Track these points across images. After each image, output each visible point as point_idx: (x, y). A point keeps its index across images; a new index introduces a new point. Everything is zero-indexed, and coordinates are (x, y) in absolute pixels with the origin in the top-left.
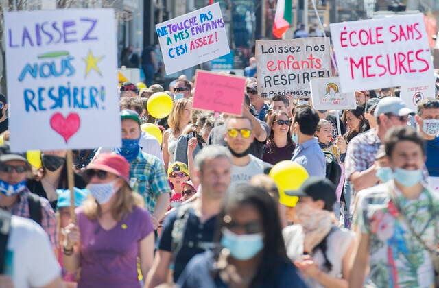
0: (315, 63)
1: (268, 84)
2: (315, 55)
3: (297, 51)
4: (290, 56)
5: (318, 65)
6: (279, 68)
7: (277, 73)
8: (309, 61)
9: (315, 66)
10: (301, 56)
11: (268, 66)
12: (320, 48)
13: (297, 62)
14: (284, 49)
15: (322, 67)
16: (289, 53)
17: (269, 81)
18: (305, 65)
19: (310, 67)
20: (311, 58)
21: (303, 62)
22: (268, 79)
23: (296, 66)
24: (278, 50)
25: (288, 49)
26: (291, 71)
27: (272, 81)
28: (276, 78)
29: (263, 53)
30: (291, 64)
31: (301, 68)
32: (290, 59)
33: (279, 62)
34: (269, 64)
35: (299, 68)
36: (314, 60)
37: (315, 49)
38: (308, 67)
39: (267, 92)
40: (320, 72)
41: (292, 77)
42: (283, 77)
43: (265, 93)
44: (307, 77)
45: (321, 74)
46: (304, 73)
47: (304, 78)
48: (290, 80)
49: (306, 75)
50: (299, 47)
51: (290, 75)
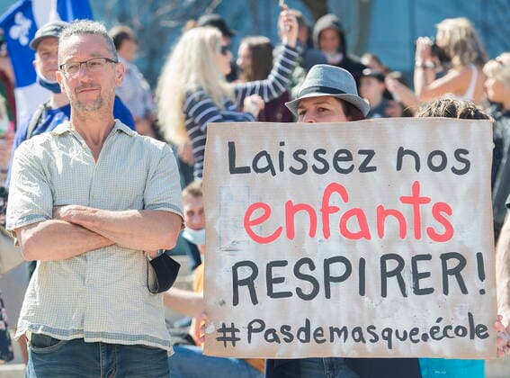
0: (429, 221)
1: (244, 291)
2: (433, 187)
3: (364, 168)
4: (334, 187)
5: (441, 230)
6: (291, 234)
7: (282, 249)
8: (406, 210)
9: (431, 233)
10: (371, 191)
11: (247, 224)
12: (452, 162)
13: (359, 213)
14: (311, 160)
15: (457, 237)
16: (332, 176)
17: (249, 282)
18: (391, 223)
19: (410, 232)
20: (415, 199)
21: (382, 213)
22: (244, 273)
23: (353, 226)
24: (289, 161)
25: (329, 158)
26: (335, 246)
27: (261, 284)
28: (277, 272)
29: (233, 170)
30: (335, 219)
31: (373, 231)
32: (335, 199)
33: (291, 210)
34: (253, 217)
35: (365, 234)
36: (426, 209)
37: (430, 164)
38: (403, 234)
39: (242, 325)
40: (445, 257)
41: (337, 269)
42: (305, 269)
43: (233, 330)
44: (397, 273)
45: (452, 264)
46: (384, 259)
47: (385, 275)
48: (328, 279)
49: (391, 265)
50: (370, 154)
51: (327, 263)
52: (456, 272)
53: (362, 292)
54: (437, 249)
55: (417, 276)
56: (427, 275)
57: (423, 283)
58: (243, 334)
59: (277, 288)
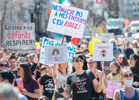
0: (28, 36)
1: (7, 44)
2: (28, 31)
3: (20, 29)
5: (29, 37)
6: (12, 37)
7: (11, 39)
8: (25, 34)
9: (28, 37)
10: (22, 32)
11: (8, 36)
12: (30, 28)
14: (14, 28)
15: (31, 38)
16: (17, 30)
17: (8, 43)
18: (23, 36)
19: (26, 37)
20: (26, 33)
21: (23, 35)
22: (7, 42)
23: (19, 36)
24: (12, 28)
25: (16, 27)
26: (17, 39)
27: (9, 44)
28: (11, 42)
29: (6, 29)
30: (17, 35)
31: (22, 37)
32: (17, 33)
33: (12, 34)
34: (8, 35)
35: (21, 37)
36: (28, 34)
37: (28, 29)
38: (25, 37)
39: (7, 49)
40: (30, 40)
41: (18, 42)
42: (14, 42)
43: (6, 50)
44: (24, 42)
45: (31, 41)
46: (23, 41)
47: (23, 43)
48: (17, 43)
49: (24, 41)
50: (21, 27)
51: (17, 41)
52: (31, 42)
53: (21, 45)
54: (29, 39)
55: (27, 43)
56: (28, 43)
57: (27, 44)
58: (7, 50)
59: (11, 44)
